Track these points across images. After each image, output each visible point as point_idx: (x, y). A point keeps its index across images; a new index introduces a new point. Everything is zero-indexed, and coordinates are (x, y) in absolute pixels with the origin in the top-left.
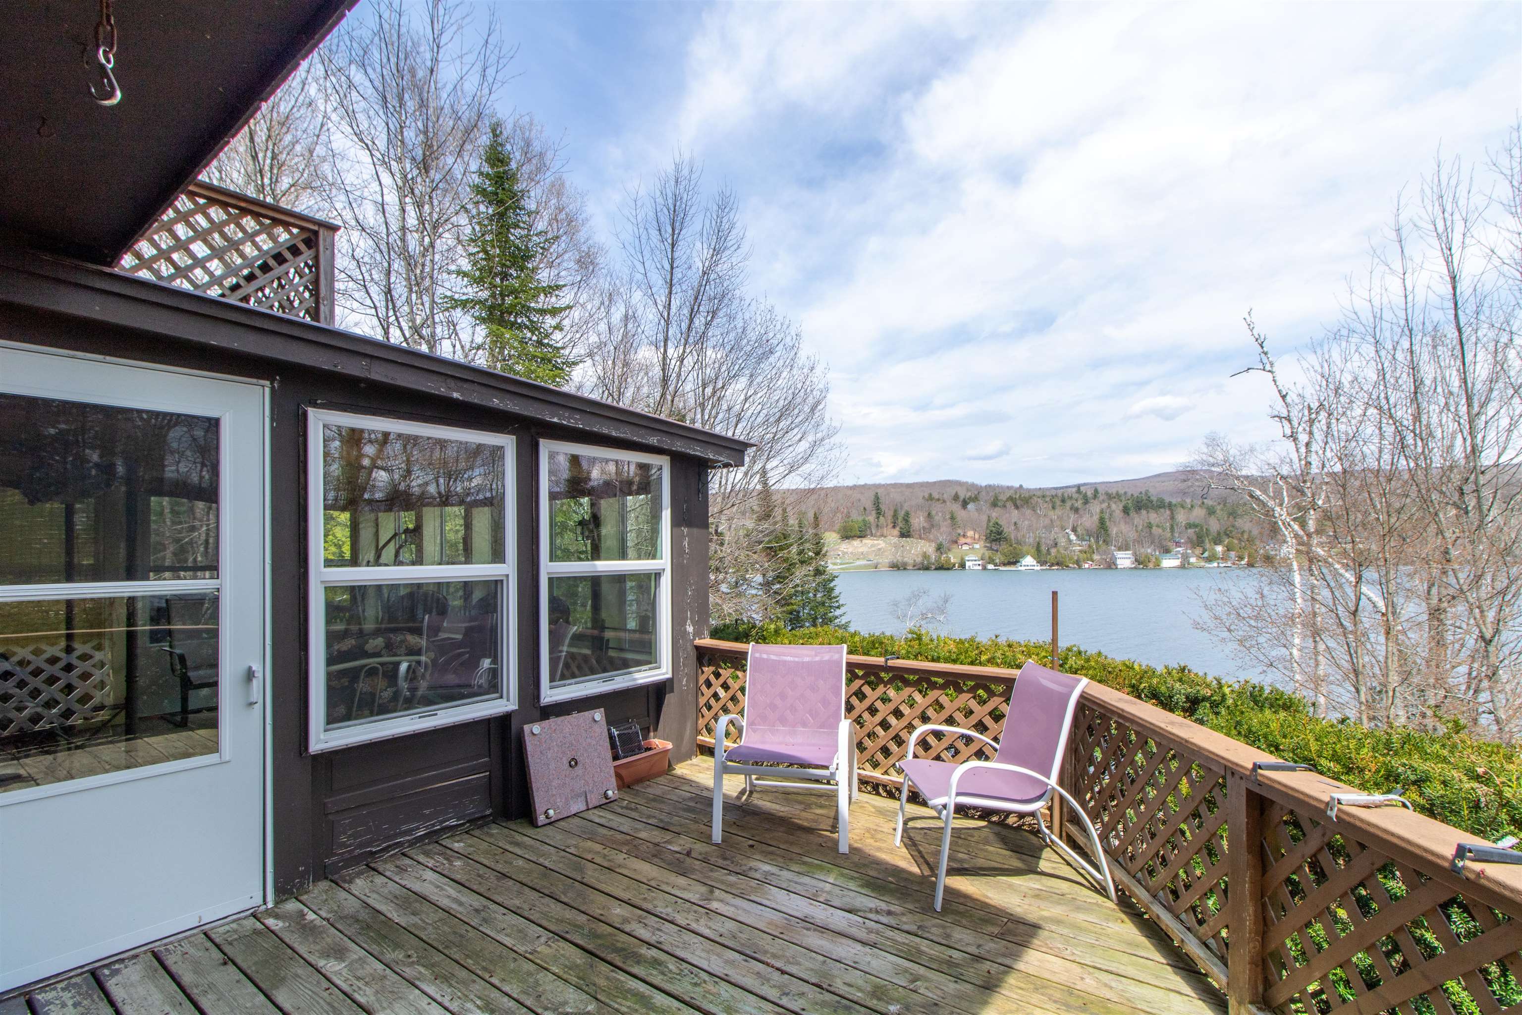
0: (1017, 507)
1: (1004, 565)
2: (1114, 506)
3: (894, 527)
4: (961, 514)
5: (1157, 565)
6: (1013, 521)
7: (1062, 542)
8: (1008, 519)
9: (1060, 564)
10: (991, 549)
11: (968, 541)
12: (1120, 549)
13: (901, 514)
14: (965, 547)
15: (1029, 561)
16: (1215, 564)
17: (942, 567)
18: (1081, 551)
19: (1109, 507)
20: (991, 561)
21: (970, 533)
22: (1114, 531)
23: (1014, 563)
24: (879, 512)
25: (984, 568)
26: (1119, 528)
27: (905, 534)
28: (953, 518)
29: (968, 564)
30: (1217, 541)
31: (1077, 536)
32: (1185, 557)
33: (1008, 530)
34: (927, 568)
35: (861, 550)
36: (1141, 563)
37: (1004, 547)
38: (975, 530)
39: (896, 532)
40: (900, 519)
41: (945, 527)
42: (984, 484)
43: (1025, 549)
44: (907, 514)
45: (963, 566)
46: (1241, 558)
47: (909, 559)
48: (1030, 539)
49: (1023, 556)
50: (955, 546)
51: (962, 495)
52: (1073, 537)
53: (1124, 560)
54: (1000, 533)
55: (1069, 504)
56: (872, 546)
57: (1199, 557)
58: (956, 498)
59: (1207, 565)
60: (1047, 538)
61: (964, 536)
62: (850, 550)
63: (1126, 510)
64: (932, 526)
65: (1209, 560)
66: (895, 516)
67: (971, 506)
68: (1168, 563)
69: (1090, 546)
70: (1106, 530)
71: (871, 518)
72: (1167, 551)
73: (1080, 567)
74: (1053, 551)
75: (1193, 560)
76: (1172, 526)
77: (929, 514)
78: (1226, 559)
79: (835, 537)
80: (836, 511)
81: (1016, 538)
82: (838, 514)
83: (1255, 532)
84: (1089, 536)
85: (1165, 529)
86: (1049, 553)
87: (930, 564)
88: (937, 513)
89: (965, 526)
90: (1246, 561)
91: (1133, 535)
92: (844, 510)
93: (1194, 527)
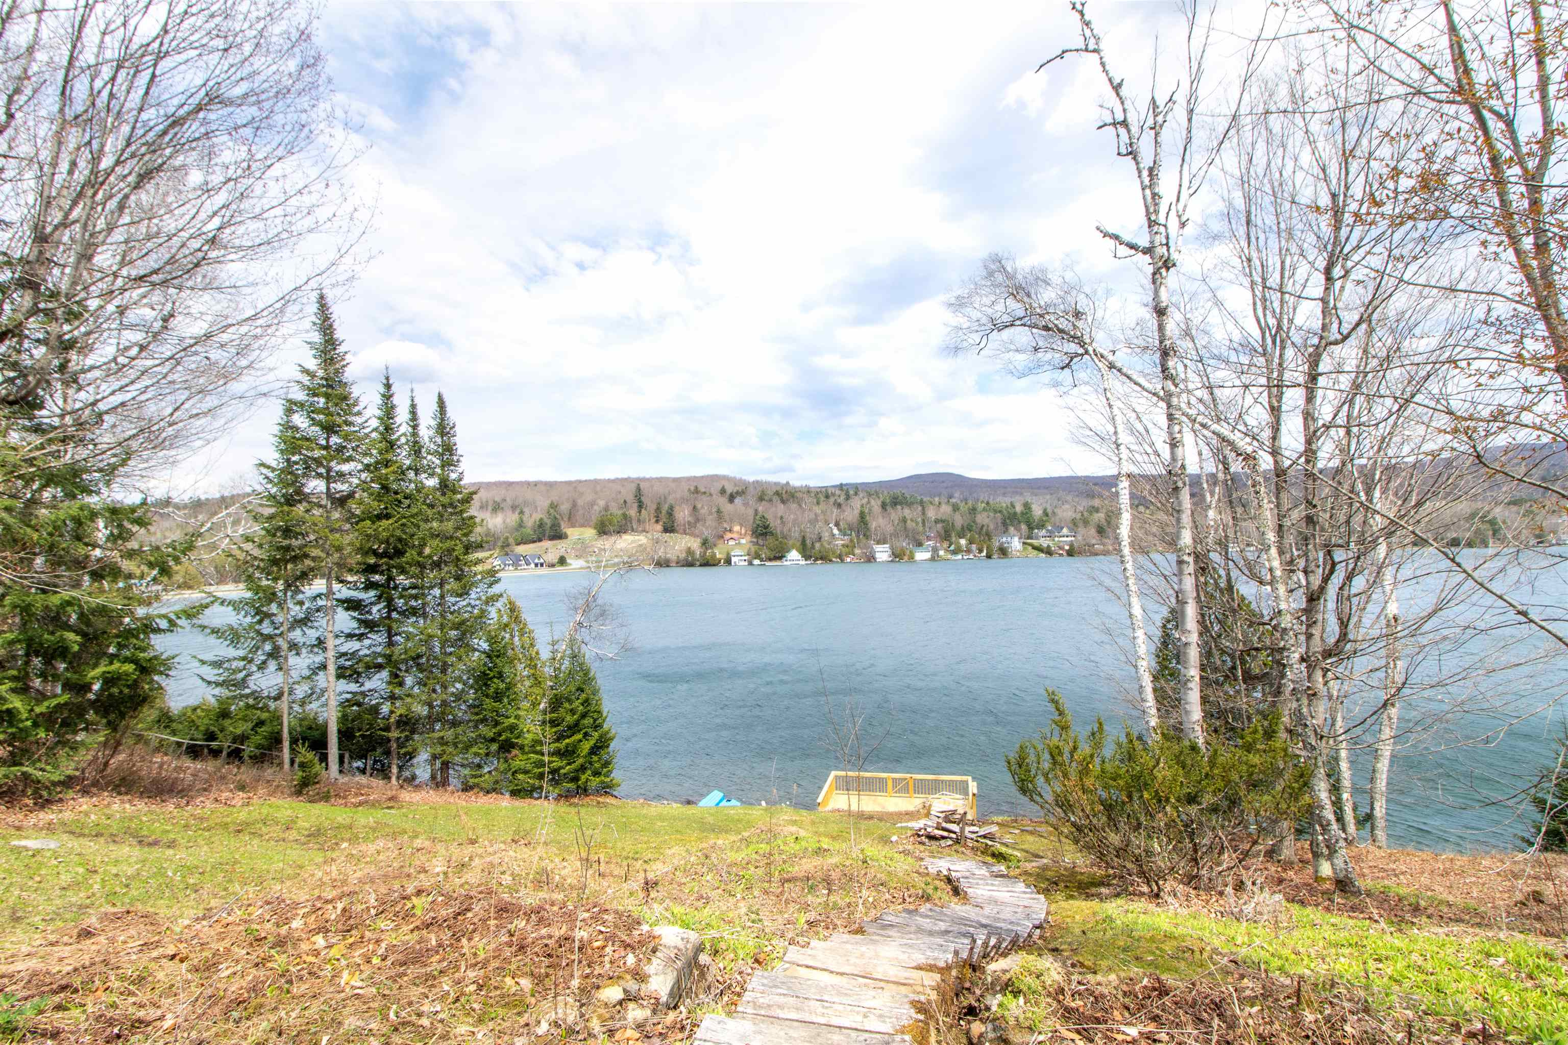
0: (783, 502)
1: (770, 560)
2: (873, 502)
3: (657, 522)
4: (727, 508)
5: (912, 557)
6: (779, 515)
7: (826, 536)
8: (774, 513)
9: (824, 558)
10: (757, 544)
11: (735, 536)
12: (878, 543)
13: (665, 508)
14: (731, 543)
15: (794, 555)
16: (960, 557)
17: (707, 563)
18: (843, 545)
19: (869, 502)
20: (757, 556)
21: (737, 528)
22: (873, 525)
23: (780, 558)
24: (641, 506)
25: (750, 564)
26: (878, 522)
27: (669, 529)
28: (719, 511)
29: (734, 559)
30: (962, 535)
31: (839, 530)
32: (935, 550)
33: (774, 523)
34: (690, 565)
35: (619, 546)
36: (897, 555)
37: (770, 539)
38: (741, 525)
39: (659, 527)
40: (664, 512)
41: (711, 521)
42: (751, 479)
43: (791, 542)
44: (671, 508)
45: (728, 562)
46: (981, 551)
47: (672, 555)
48: (796, 534)
49: (788, 551)
50: (721, 541)
51: (730, 489)
52: (836, 531)
53: (882, 553)
54: (766, 528)
55: (832, 500)
56: (633, 542)
57: (946, 551)
58: (723, 491)
59: (954, 557)
60: (811, 533)
61: (730, 531)
62: (608, 547)
63: (884, 506)
64: (698, 520)
65: (955, 552)
66: (658, 510)
67: (738, 500)
68: (922, 555)
69: (851, 541)
70: (866, 524)
71: (633, 512)
72: (920, 544)
73: (842, 561)
74: (817, 545)
75: (941, 553)
76: (923, 521)
77: (694, 507)
78: (969, 551)
79: (590, 533)
80: (592, 504)
81: (782, 532)
82: (596, 507)
83: (992, 527)
84: (851, 530)
85: (917, 523)
86: (813, 547)
87: (694, 559)
88: (702, 507)
89: (731, 521)
90: (984, 554)
91: (889, 529)
92: (602, 503)
93: (943, 521)
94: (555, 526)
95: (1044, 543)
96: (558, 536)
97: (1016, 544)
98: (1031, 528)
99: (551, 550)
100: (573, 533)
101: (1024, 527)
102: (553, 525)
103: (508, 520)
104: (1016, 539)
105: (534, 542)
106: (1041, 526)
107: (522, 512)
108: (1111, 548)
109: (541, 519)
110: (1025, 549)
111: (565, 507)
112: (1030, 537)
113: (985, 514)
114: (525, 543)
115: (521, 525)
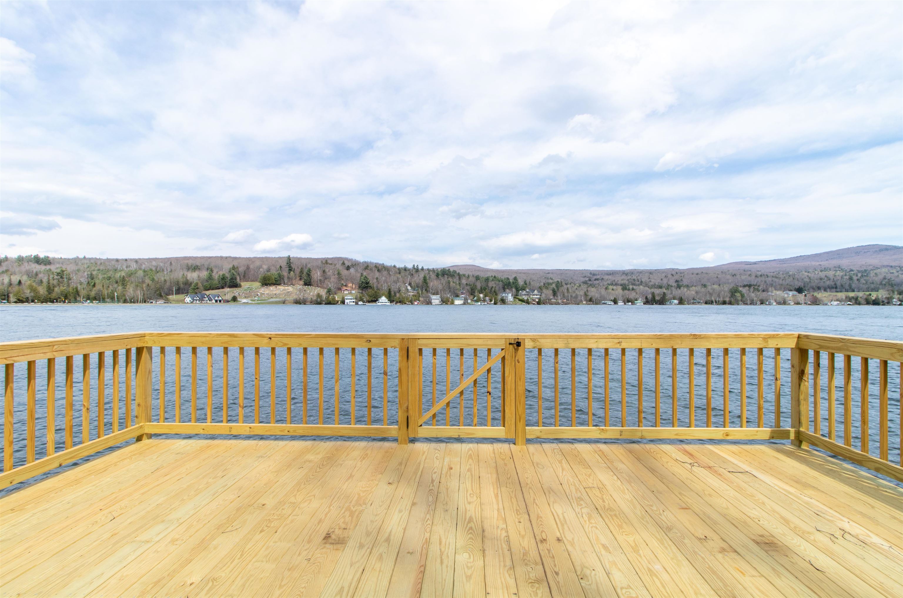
0: (379, 271)
1: (369, 302)
2: (431, 275)
3: (300, 279)
4: (344, 272)
5: (452, 303)
6: (376, 277)
7: (403, 289)
9: (401, 302)
10: (362, 293)
11: (348, 288)
12: (434, 294)
13: (305, 271)
14: (346, 292)
15: (383, 300)
16: (479, 303)
17: (329, 303)
18: (413, 295)
19: (429, 275)
20: (361, 300)
21: (350, 284)
22: (431, 284)
23: (375, 301)
24: (290, 269)
25: (357, 304)
26: (434, 283)
27: (308, 283)
28: (339, 274)
29: (346, 301)
30: (481, 292)
31: (411, 287)
32: (466, 300)
33: (373, 282)
34: (320, 303)
35: (275, 292)
36: (444, 301)
37: (370, 290)
38: (353, 283)
39: (302, 282)
40: (305, 273)
41: (333, 279)
42: (361, 259)
43: (382, 292)
44: (309, 270)
45: (343, 302)
46: (491, 301)
47: (308, 297)
48: (385, 288)
49: (380, 297)
50: (340, 291)
51: (347, 263)
52: (409, 288)
53: (436, 300)
54: (367, 283)
55: (408, 272)
56: (284, 290)
57: (472, 300)
58: (343, 264)
59: (476, 304)
60: (394, 288)
61: (346, 286)
62: (267, 292)
63: (437, 276)
64: (326, 279)
65: (476, 301)
66: (301, 272)
67: (352, 270)
68: (458, 302)
69: (418, 293)
70: (427, 284)
71: (285, 273)
72: (457, 296)
73: (412, 303)
74: (398, 295)
75: (469, 301)
76: (459, 284)
77: (324, 271)
78: (484, 301)
79: (257, 284)
80: (260, 267)
81: (377, 287)
82: (261, 270)
83: (497, 289)
84: (418, 287)
85: (456, 285)
86: (395, 295)
87: (321, 300)
88: (329, 271)
89: (347, 280)
90: (493, 302)
91: (440, 287)
92: (265, 267)
93: (470, 285)
94: (233, 279)
95: (525, 298)
96: (234, 285)
97: (510, 297)
98: (517, 290)
99: (228, 293)
100: (245, 285)
101: (514, 290)
102: (232, 279)
103: (201, 275)
104: (510, 295)
105: (219, 289)
106: (523, 289)
107: (212, 271)
108: (560, 301)
109: (224, 275)
110: (514, 300)
111: (241, 269)
112: (516, 295)
113: (493, 282)
114: (213, 289)
115: (210, 278)
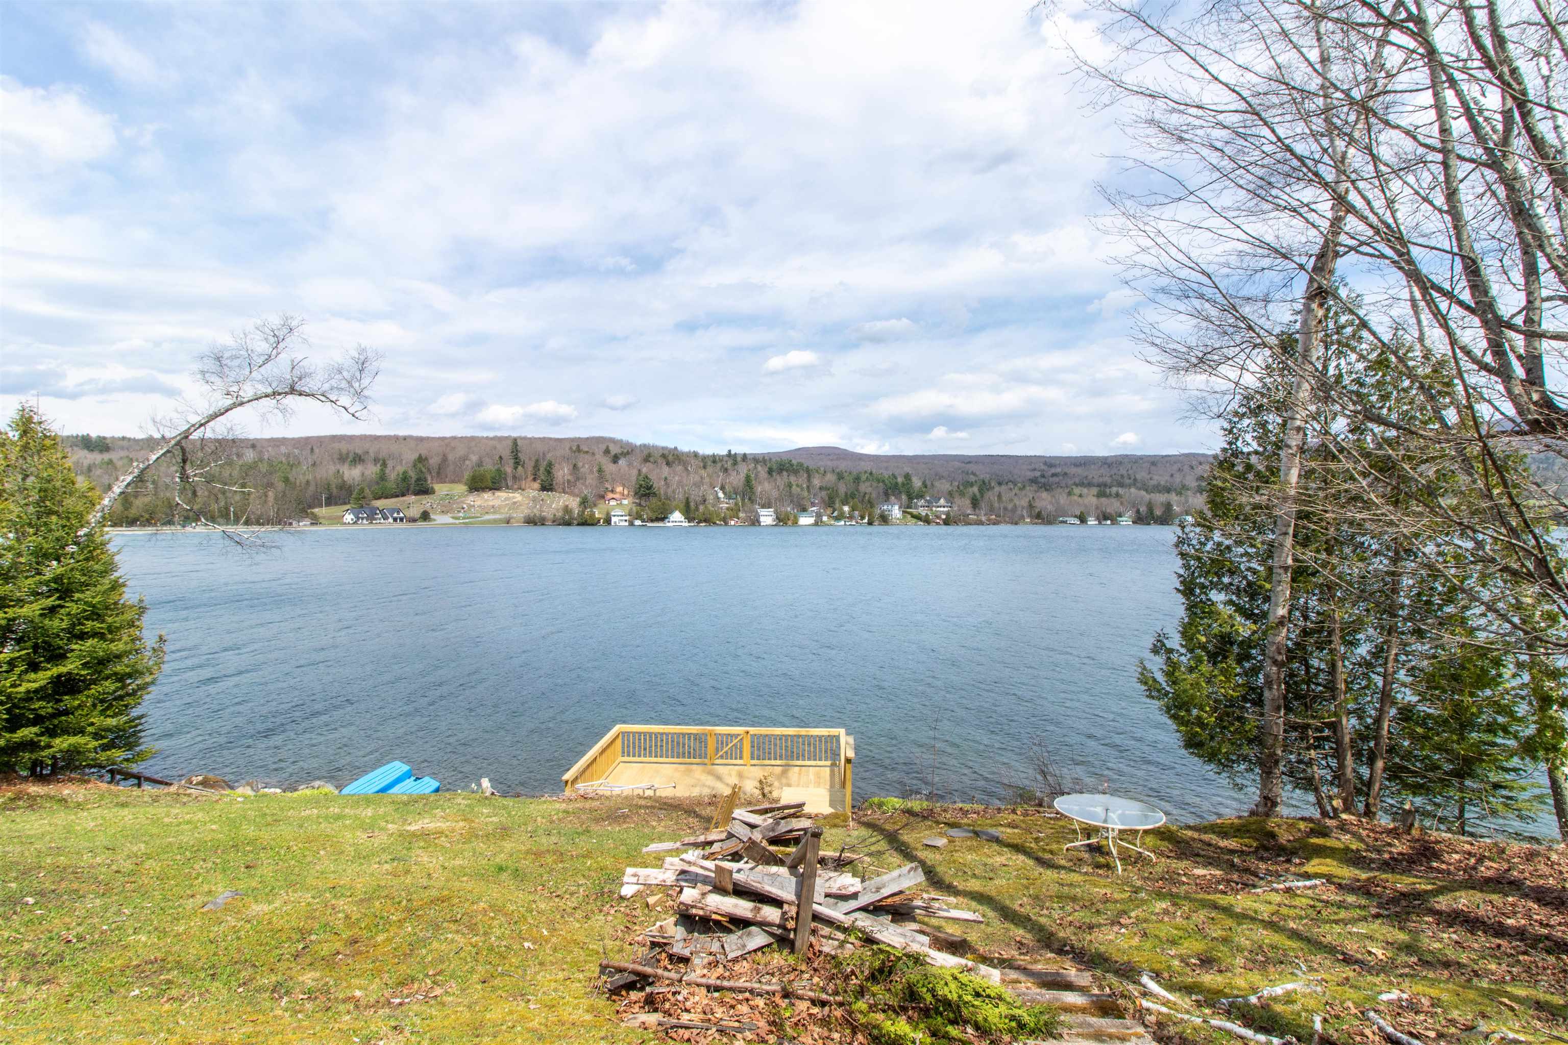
0: (668, 464)
1: (652, 521)
2: (759, 468)
4: (610, 468)
5: (795, 522)
6: (664, 476)
7: (710, 498)
8: (658, 475)
9: (708, 520)
10: (640, 505)
11: (617, 496)
12: (763, 507)
13: (543, 465)
14: (613, 503)
15: (677, 517)
16: (842, 523)
17: (585, 523)
18: (727, 509)
19: (755, 468)
20: (639, 517)
21: (619, 489)
22: (759, 489)
23: (662, 519)
24: (517, 462)
25: (631, 524)
26: (764, 487)
27: (547, 487)
28: (600, 470)
29: (614, 519)
30: (845, 502)
31: (724, 493)
32: (819, 516)
33: (658, 485)
34: (568, 524)
35: (491, 503)
36: (782, 520)
37: (653, 500)
38: (624, 486)
39: (536, 485)
40: (542, 469)
41: (591, 479)
42: (638, 443)
43: (674, 503)
44: (550, 465)
45: (608, 521)
46: (863, 518)
47: (548, 513)
48: (680, 496)
49: (671, 513)
50: (602, 501)
51: (614, 450)
52: (721, 495)
53: (767, 517)
54: (649, 488)
55: (719, 465)
56: (506, 499)
57: (829, 517)
58: (607, 451)
59: (836, 523)
60: (695, 495)
61: (612, 491)
62: (478, 503)
63: (770, 472)
64: (578, 479)
65: (837, 519)
66: (536, 467)
67: (622, 462)
68: (805, 520)
69: (736, 504)
70: (751, 488)
71: (509, 469)
72: (804, 510)
73: (726, 524)
74: (701, 508)
75: (825, 519)
76: (808, 487)
77: (575, 466)
78: (851, 518)
79: (461, 488)
80: (465, 458)
81: (666, 493)
82: (467, 462)
83: (874, 496)
84: (736, 494)
85: (802, 489)
86: (697, 509)
87: (572, 518)
88: (583, 466)
89: (614, 480)
90: (866, 521)
91: (775, 494)
92: (474, 458)
93: (827, 489)
94: (420, 480)
95: (923, 512)
96: (424, 490)
97: (896, 512)
98: (910, 498)
99: (414, 505)
100: (441, 489)
101: (904, 497)
102: (418, 480)
103: (368, 472)
104: (897, 507)
105: (397, 496)
106: (920, 496)
107: (384, 464)
108: (983, 518)
109: (405, 473)
110: (904, 517)
111: (434, 461)
112: (909, 507)
113: (867, 484)
114: (386, 498)
115: (383, 477)
